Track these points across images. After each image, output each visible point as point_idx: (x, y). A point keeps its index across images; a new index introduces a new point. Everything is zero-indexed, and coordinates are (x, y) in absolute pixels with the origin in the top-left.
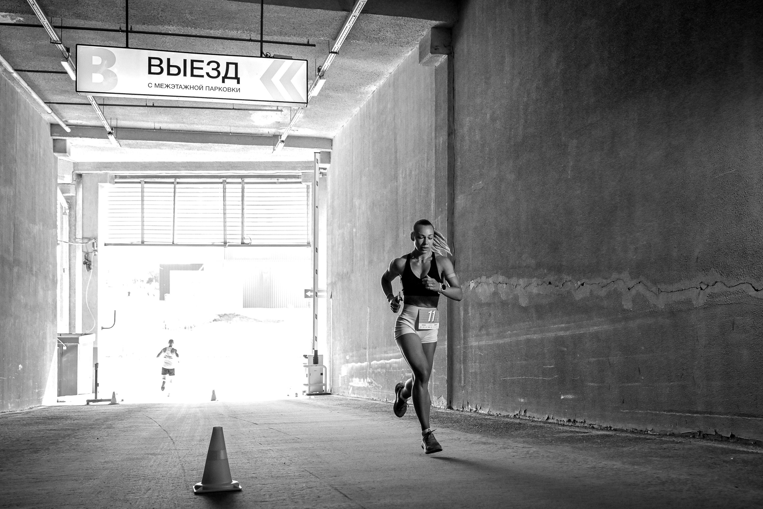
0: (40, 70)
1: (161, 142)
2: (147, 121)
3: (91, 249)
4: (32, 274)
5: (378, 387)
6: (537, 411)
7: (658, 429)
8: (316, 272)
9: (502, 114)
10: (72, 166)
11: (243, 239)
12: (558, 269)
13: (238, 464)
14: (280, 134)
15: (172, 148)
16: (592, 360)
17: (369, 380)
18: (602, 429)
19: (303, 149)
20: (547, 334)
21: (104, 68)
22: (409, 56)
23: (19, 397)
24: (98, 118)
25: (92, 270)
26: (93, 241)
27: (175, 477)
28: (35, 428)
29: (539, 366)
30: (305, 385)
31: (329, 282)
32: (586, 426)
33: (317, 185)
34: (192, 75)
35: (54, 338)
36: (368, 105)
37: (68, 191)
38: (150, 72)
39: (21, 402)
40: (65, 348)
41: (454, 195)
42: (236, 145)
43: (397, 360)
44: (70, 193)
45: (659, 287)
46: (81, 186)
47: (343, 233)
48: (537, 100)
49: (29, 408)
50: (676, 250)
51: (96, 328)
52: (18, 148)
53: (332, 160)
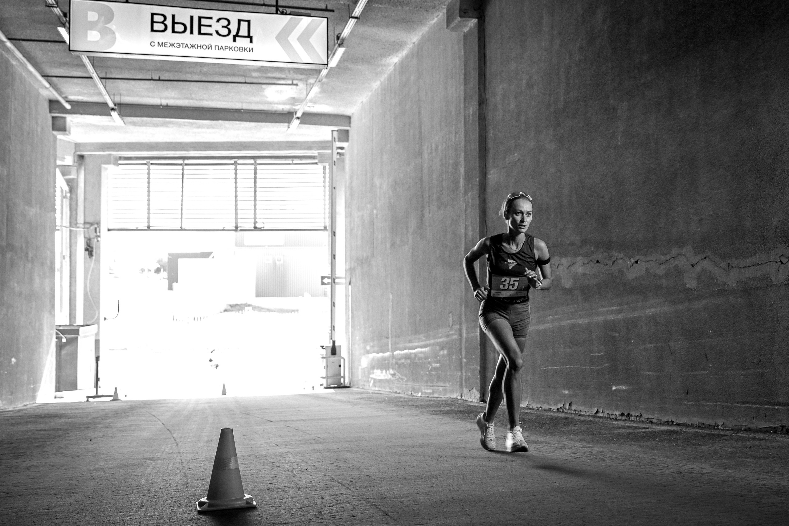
0: (36, 39)
1: (167, 120)
2: (152, 97)
3: (93, 235)
4: (28, 260)
5: (402, 379)
6: (584, 404)
7: (731, 423)
8: (334, 257)
9: (540, 79)
10: (73, 146)
11: (255, 223)
12: (608, 246)
13: (251, 471)
14: (296, 111)
15: (180, 126)
16: (649, 346)
17: (392, 371)
18: (664, 424)
19: (319, 127)
20: (595, 318)
21: (100, 25)
22: (435, 23)
23: (12, 394)
24: (100, 94)
25: (94, 257)
26: (96, 226)
27: (175, 490)
28: (24, 428)
29: (586, 353)
30: (322, 377)
31: (348, 267)
32: (643, 421)
33: (335, 165)
34: (200, 33)
35: (51, 330)
36: (389, 78)
37: (69, 174)
38: (152, 30)
39: (14, 398)
40: (64, 340)
41: (486, 169)
42: (248, 123)
43: (423, 350)
44: (70, 175)
45: (729, 262)
46: (83, 168)
47: (363, 216)
48: (580, 61)
49: (23, 405)
50: (750, 219)
51: (98, 319)
52: (12, 124)
53: (350, 138)
